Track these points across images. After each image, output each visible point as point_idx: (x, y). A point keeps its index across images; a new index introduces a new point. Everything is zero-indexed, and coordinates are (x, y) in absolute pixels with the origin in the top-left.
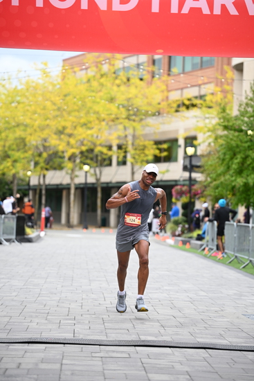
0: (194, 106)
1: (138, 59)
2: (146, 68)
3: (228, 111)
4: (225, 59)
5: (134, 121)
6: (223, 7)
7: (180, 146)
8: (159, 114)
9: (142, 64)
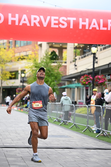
0: (24, 59)
1: (3, 41)
2: (7, 45)
3: (37, 61)
4: (36, 42)
5: (2, 64)
6: (35, 23)
7: (19, 73)
8: (11, 61)
9: (5, 43)
